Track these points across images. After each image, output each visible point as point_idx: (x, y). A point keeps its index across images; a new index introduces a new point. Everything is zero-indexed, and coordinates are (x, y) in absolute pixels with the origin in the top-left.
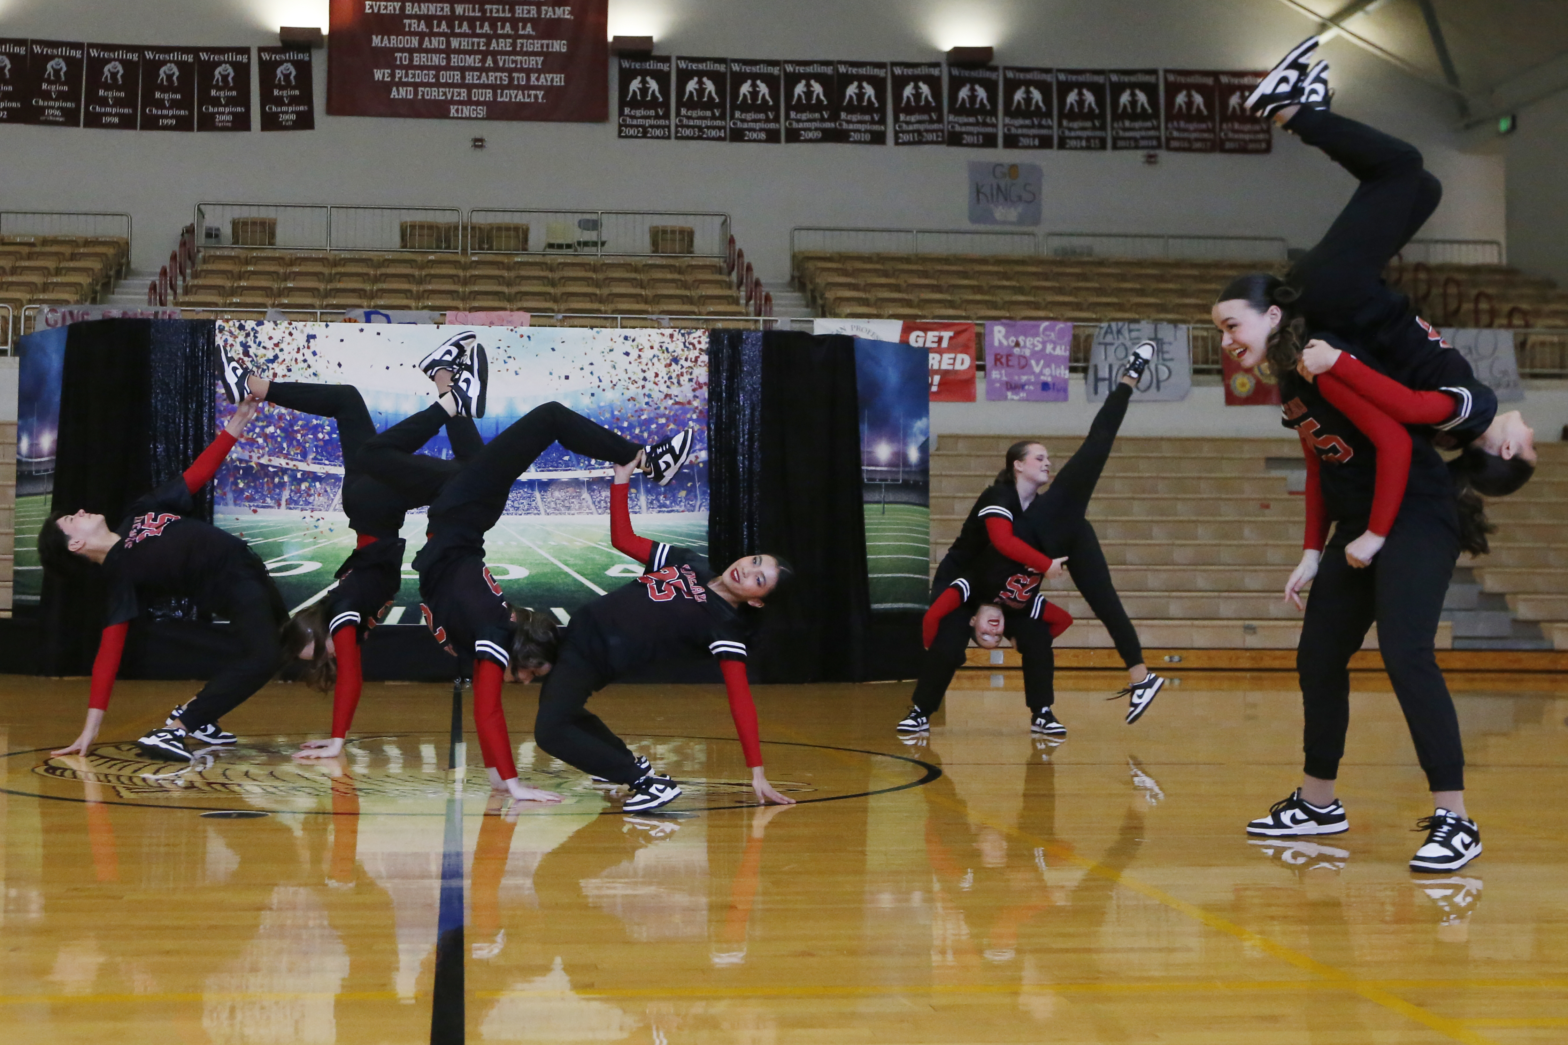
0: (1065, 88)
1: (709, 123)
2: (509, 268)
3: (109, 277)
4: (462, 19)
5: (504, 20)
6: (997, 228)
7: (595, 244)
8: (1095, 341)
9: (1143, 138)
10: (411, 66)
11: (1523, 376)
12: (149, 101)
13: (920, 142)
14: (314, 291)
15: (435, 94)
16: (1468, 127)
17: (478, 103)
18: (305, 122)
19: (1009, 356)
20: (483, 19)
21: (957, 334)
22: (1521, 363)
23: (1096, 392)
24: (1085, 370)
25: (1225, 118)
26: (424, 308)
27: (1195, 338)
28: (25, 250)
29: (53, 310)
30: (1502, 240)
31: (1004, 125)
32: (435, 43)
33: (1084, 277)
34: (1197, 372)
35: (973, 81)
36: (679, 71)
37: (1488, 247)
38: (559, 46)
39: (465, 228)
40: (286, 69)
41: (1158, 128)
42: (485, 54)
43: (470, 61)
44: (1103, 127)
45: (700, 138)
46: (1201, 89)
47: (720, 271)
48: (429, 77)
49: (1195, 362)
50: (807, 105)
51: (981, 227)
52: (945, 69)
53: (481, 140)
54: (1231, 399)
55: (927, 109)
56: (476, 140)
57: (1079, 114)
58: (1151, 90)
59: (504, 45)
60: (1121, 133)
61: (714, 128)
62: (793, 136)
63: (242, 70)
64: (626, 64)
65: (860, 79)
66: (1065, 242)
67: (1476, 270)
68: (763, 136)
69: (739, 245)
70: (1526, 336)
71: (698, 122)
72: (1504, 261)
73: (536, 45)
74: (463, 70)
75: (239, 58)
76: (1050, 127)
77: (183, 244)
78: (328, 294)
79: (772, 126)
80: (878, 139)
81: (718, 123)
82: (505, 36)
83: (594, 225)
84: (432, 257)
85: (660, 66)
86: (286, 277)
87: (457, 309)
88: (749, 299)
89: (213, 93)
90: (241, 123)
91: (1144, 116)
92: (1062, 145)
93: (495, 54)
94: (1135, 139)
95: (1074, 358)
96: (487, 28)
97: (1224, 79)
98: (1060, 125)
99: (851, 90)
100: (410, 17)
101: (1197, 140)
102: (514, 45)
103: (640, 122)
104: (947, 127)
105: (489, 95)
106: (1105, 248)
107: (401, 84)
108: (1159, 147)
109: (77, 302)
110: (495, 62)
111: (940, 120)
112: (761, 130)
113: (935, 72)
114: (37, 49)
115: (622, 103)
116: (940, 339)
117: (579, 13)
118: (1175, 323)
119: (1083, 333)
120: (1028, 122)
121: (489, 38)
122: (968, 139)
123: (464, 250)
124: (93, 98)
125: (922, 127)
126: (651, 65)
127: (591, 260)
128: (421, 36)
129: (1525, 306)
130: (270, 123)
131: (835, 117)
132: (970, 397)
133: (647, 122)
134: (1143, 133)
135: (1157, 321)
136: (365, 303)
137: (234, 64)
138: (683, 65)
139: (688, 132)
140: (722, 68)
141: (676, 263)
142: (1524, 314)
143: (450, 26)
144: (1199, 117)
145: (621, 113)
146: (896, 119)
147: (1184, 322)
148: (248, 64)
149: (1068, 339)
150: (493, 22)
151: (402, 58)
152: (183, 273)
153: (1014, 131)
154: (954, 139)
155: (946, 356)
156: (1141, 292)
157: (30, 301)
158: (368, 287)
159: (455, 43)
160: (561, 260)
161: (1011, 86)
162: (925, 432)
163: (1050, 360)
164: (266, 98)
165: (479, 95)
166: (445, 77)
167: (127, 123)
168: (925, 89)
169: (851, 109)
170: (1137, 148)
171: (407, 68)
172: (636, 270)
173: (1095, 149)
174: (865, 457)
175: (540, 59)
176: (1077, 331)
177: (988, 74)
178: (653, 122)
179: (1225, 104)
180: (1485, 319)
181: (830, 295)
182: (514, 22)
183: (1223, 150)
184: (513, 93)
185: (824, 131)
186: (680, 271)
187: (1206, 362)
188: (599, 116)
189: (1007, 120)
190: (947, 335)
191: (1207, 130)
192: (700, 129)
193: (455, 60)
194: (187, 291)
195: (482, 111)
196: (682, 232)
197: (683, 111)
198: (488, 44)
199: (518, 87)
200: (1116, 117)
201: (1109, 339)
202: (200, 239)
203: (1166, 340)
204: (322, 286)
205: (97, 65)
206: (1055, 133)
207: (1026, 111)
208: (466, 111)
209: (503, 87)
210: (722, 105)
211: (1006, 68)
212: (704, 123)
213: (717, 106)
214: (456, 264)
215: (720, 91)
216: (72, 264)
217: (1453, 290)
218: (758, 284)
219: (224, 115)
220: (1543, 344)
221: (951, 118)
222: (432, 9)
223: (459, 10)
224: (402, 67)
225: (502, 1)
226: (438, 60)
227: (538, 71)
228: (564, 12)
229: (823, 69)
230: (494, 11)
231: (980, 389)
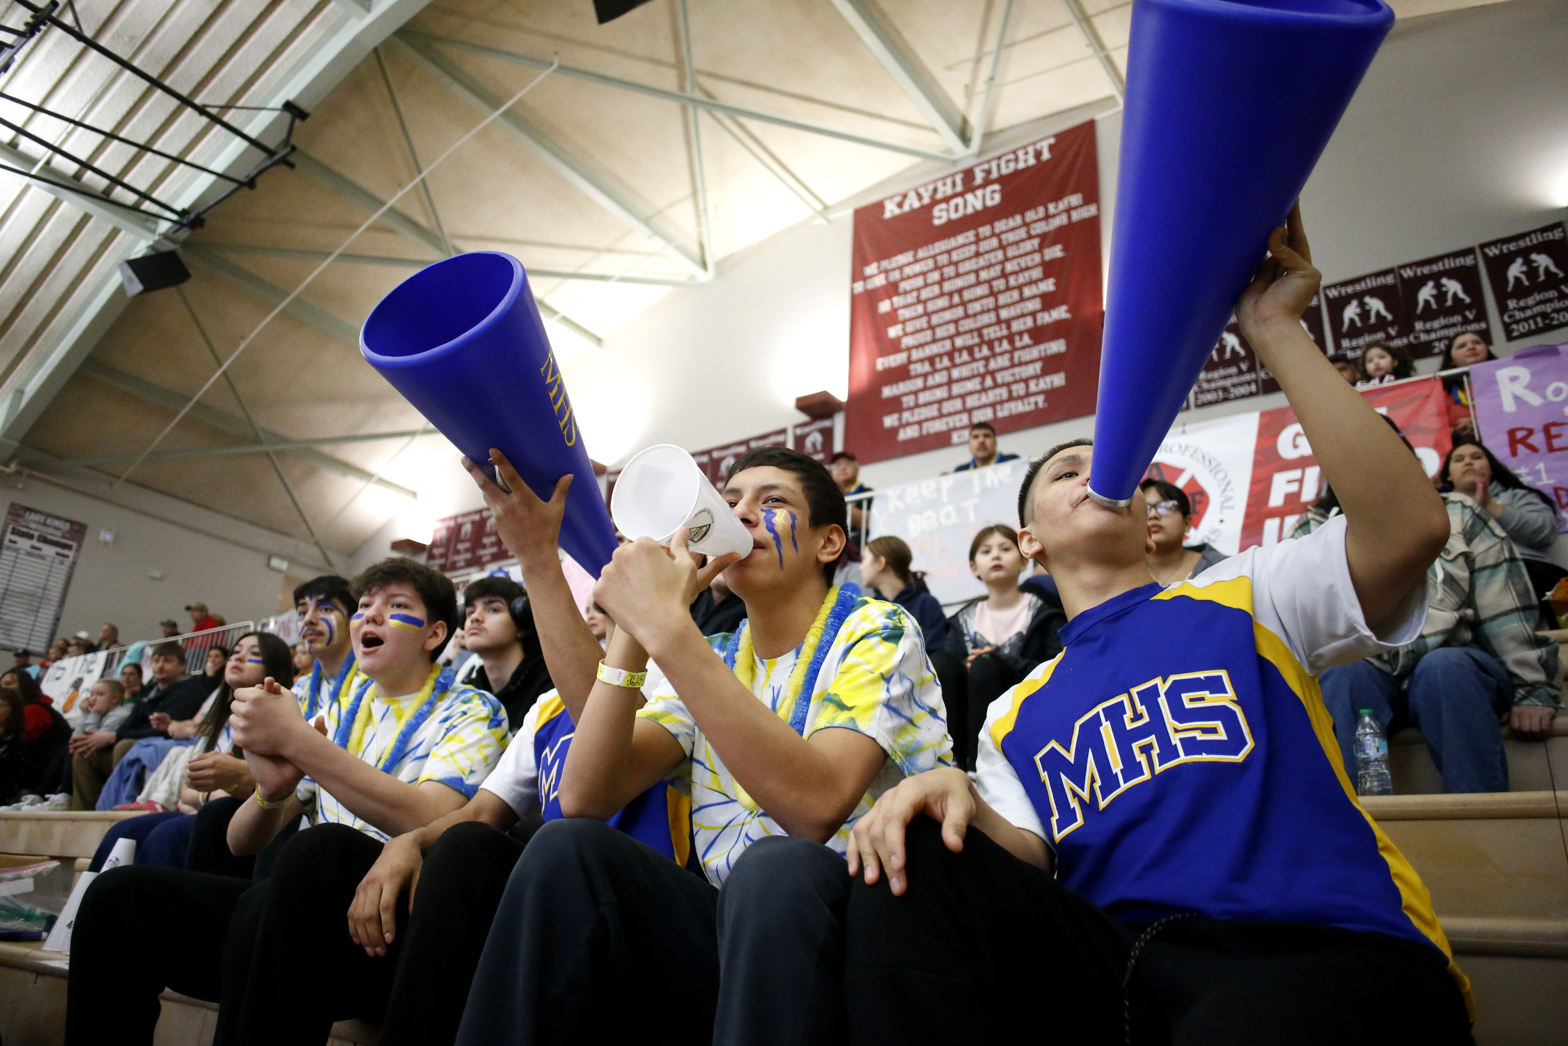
1: (1235, 380)
4: (962, 349)
5: (1000, 339)
10: (916, 407)
13: (1551, 329)
15: (939, 427)
20: (981, 344)
32: (938, 378)
38: (1057, 347)
40: (814, 438)
42: (983, 376)
43: (970, 386)
45: (1226, 399)
48: (933, 411)
50: (1365, 327)
55: (1551, 283)
61: (1241, 384)
65: (1436, 277)
71: (1221, 383)
73: (1033, 353)
74: (964, 396)
81: (1246, 377)
82: (1003, 354)
93: (992, 373)
96: (985, 351)
99: (1426, 293)
100: (917, 362)
102: (1012, 359)
107: (908, 425)
110: (994, 380)
117: (1075, 308)
121: (987, 360)
125: (1547, 308)
128: (925, 376)
131: (1407, 331)
139: (1210, 397)
143: (951, 359)
150: (990, 344)
151: (907, 401)
159: (956, 374)
166: (947, 407)
168: (1542, 260)
169: (1430, 314)
171: (913, 409)
175: (1038, 365)
182: (1011, 337)
184: (1014, 405)
192: (1225, 389)
193: (956, 390)
198: (987, 365)
199: (1020, 398)
209: (1003, 403)
210: (1249, 357)
212: (1229, 382)
213: (1242, 359)
222: (934, 349)
223: (959, 342)
224: (910, 409)
225: (999, 322)
226: (941, 393)
227: (1036, 377)
228: (1060, 313)
229: (1381, 281)
230: (991, 333)
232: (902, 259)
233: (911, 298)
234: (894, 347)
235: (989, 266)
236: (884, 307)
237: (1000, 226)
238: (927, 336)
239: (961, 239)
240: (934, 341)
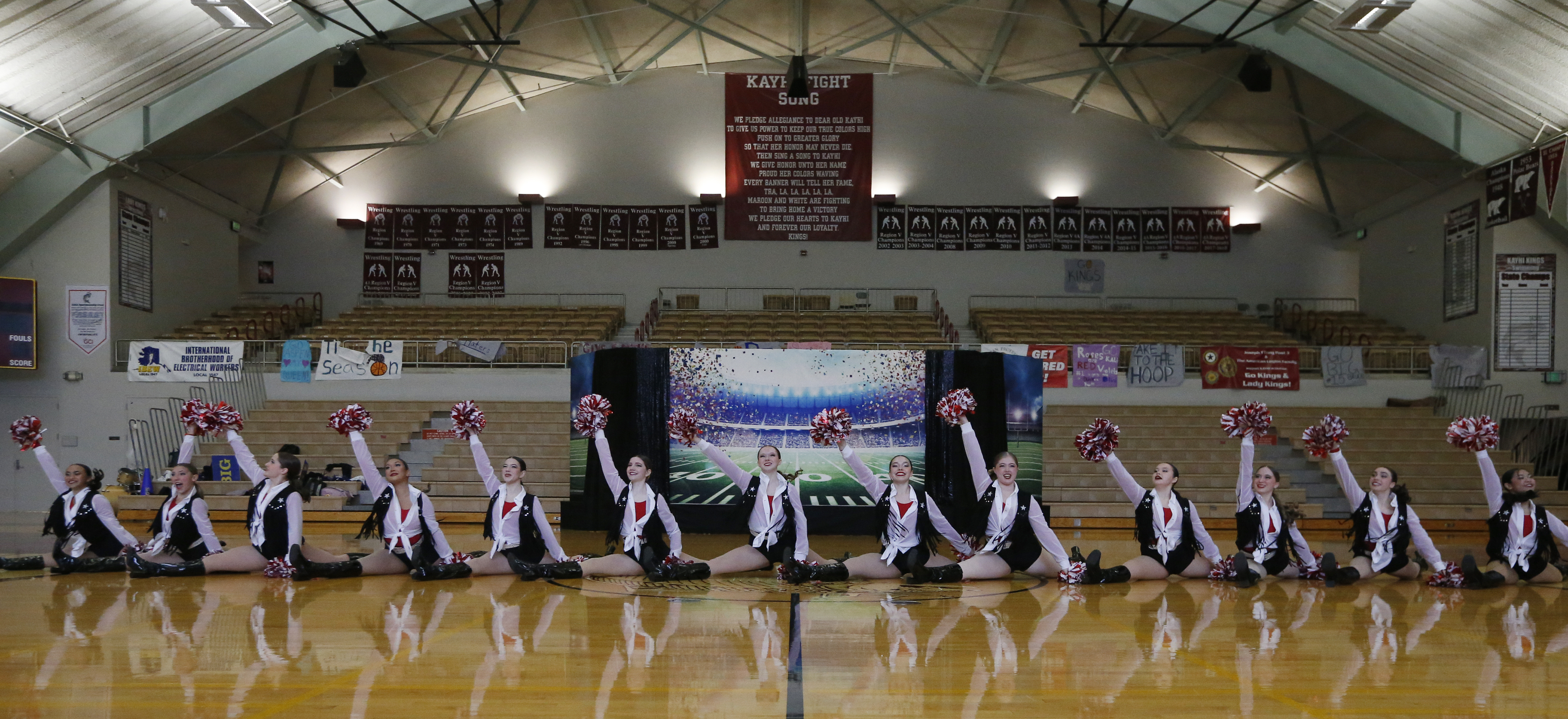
0: (1117, 218)
1: (926, 240)
2: (820, 319)
3: (615, 327)
4: (795, 187)
5: (816, 188)
6: (1080, 294)
7: (865, 306)
8: (1132, 355)
9: (1160, 245)
10: (768, 213)
11: (1366, 372)
12: (634, 234)
13: (1038, 249)
14: (718, 333)
15: (781, 228)
16: (1340, 236)
17: (803, 232)
18: (713, 244)
19: (1086, 362)
20: (805, 187)
21: (1057, 352)
22: (1365, 364)
23: (1132, 382)
24: (1126, 370)
25: (1205, 233)
26: (776, 340)
27: (1186, 353)
28: (572, 313)
29: (587, 344)
30: (1357, 298)
31: (1085, 239)
32: (781, 200)
33: (1126, 320)
34: (1187, 371)
35: (1067, 216)
36: (910, 213)
37: (1349, 302)
38: (846, 201)
39: (797, 298)
40: (703, 216)
41: (1168, 239)
42: (806, 206)
43: (799, 209)
44: (1138, 239)
45: (920, 248)
46: (1192, 217)
47: (931, 319)
48: (778, 218)
49: (1186, 366)
50: (977, 230)
51: (1072, 294)
52: (1052, 209)
53: (805, 252)
54: (1206, 385)
55: (1042, 231)
56: (802, 252)
57: (1125, 232)
58: (1164, 218)
59: (817, 201)
60: (1148, 243)
61: (927, 243)
62: (970, 247)
63: (681, 217)
64: (881, 210)
65: (1006, 215)
66: (1116, 302)
67: (1342, 314)
68: (954, 247)
69: (941, 305)
70: (1369, 349)
71: (919, 240)
72: (1358, 309)
73: (834, 201)
74: (795, 215)
75: (679, 211)
76: (1109, 240)
77: (652, 309)
78: (726, 334)
79: (959, 241)
80: (1016, 247)
81: (931, 240)
82: (817, 196)
83: (864, 296)
84: (780, 314)
85: (899, 210)
86: (705, 326)
87: (793, 341)
88: (946, 334)
89: (666, 230)
90: (681, 245)
91: (1160, 232)
92: (1116, 249)
93: (812, 206)
94: (1156, 245)
95: (1120, 364)
96: (808, 192)
97: (1205, 212)
98: (1114, 238)
99: (1002, 221)
100: (768, 187)
101: (1189, 245)
102: (822, 201)
103: (890, 240)
104: (1052, 240)
105: (809, 227)
106: (1138, 305)
107: (763, 223)
108: (1168, 249)
109: (599, 340)
110: (812, 210)
111: (1049, 237)
112: (953, 244)
113: (1047, 211)
114: (577, 209)
115: (880, 230)
116: (1049, 354)
117: (856, 183)
118: (1176, 344)
119: (1125, 351)
120: (1097, 237)
121: (809, 197)
122: (1064, 247)
123: (797, 309)
124: (605, 234)
125: (1039, 241)
126: (894, 210)
127: (863, 314)
128: (773, 197)
129: (1368, 334)
130: (696, 245)
131: (993, 236)
132: (1065, 385)
133: (893, 240)
134: (1160, 242)
135: (1165, 344)
136: (745, 338)
137: (677, 214)
138: (911, 209)
139: (914, 245)
140: (932, 211)
141: (908, 315)
142: (1368, 338)
143: (789, 191)
144: (1191, 233)
145: (879, 236)
146: (1026, 237)
147: (1181, 344)
148: (684, 215)
149: (1117, 354)
150: (811, 188)
151: (764, 209)
152: (652, 324)
153: (1089, 242)
154: (1057, 247)
155: (1051, 363)
156: (1158, 328)
157: (576, 340)
158: (747, 330)
159: (791, 200)
160: (847, 314)
161: (1088, 218)
162: (1041, 404)
163: (1108, 365)
164: (693, 232)
165: (803, 227)
166: (786, 218)
167: (622, 246)
168: (1041, 220)
169: (1001, 231)
170: (1156, 250)
171: (766, 214)
172: (886, 318)
173: (1134, 251)
174: (1008, 417)
175: (836, 208)
176: (1124, 350)
177: (1075, 212)
178: (896, 240)
179: (1205, 225)
180: (1346, 341)
181: (990, 331)
182: (822, 188)
183: (1204, 251)
184: (822, 226)
185: (987, 243)
186: (909, 319)
187: (1192, 365)
188: (867, 238)
189: (1086, 236)
190: (1052, 352)
191: (1195, 240)
192: (921, 243)
193: (791, 209)
194: (654, 333)
195: (805, 236)
196: (911, 299)
197: (912, 234)
198: (808, 200)
199: (824, 223)
200: (1145, 234)
201: (1140, 353)
202: (661, 306)
203: (1171, 353)
204: (723, 330)
205: (607, 216)
206: (1112, 243)
207: (1096, 231)
208: (797, 236)
209: (816, 223)
210: (932, 231)
211: (1085, 208)
212: (922, 240)
213: (929, 231)
214: (792, 317)
215: (931, 223)
216: (596, 320)
217: (1329, 325)
218: (951, 325)
219: (672, 242)
220: (1377, 354)
221: (1056, 235)
222: (779, 182)
223: (793, 183)
224: (763, 214)
225: (816, 178)
226: (782, 209)
227: (835, 214)
228: (849, 183)
229: (987, 210)
230: (812, 183)
231: (1070, 380)
232: (759, 119)
233: (764, 147)
234: (754, 174)
235: (812, 143)
236: (748, 147)
237: (818, 120)
238: (774, 173)
239: (795, 120)
240: (778, 178)
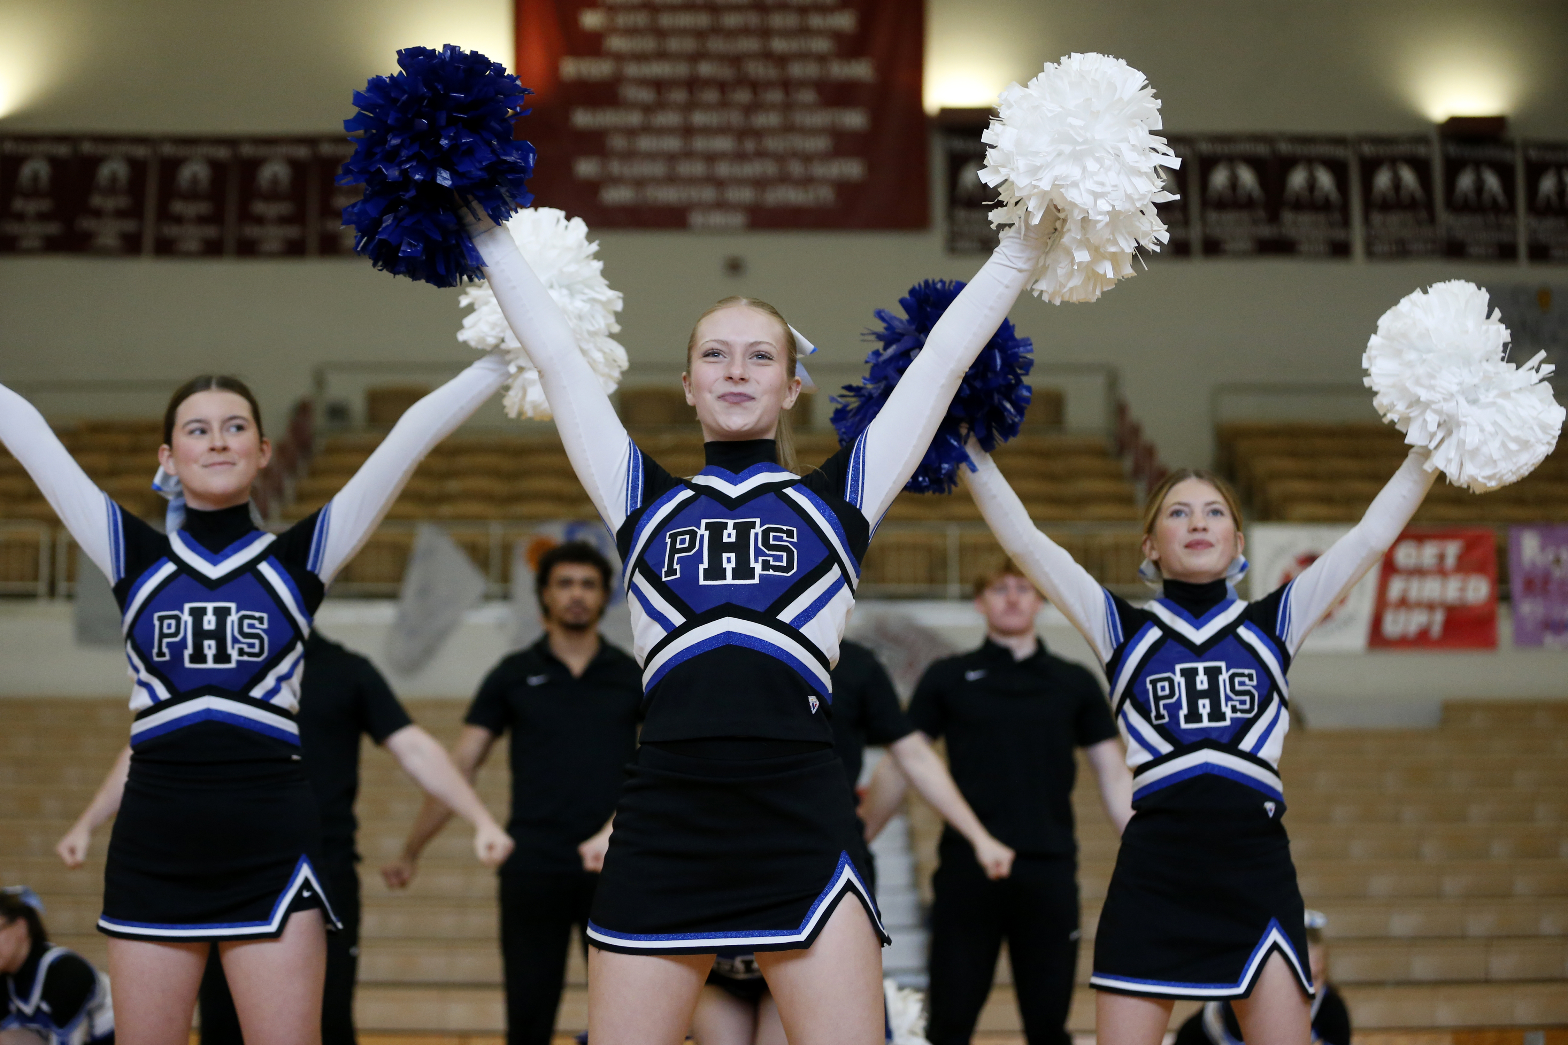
4: (708, 83)
5: (770, 83)
10: (632, 155)
12: (246, 216)
14: (488, 498)
15: (668, 195)
17: (733, 207)
19: (1546, 579)
20: (738, 83)
21: (1468, 547)
31: (1528, 229)
32: (669, 118)
35: (1477, 165)
38: (853, 120)
42: (740, 134)
43: (721, 144)
47: (1104, 455)
48: (657, 169)
50: (1232, 201)
52: (1437, 148)
53: (738, 262)
55: (1411, 205)
56: (731, 262)
59: (771, 119)
64: (954, 143)
65: (1310, 161)
69: (1132, 417)
73: (819, 119)
74: (711, 158)
77: (294, 428)
78: (509, 499)
79: (1180, 233)
80: (1341, 251)
82: (772, 107)
89: (338, 201)
93: (756, 134)
96: (745, 96)
99: (1298, 178)
100: (632, 82)
102: (786, 119)
104: (1441, 230)
105: (749, 194)
107: (616, 181)
110: (758, 144)
111: (1434, 222)
113: (1421, 150)
114: (86, 147)
115: (952, 203)
116: (1444, 554)
117: (885, 70)
120: (1562, 224)
122: (1474, 250)
124: (165, 215)
125: (1406, 231)
128: (647, 108)
131: (1274, 217)
132: (1489, 643)
136: (565, 511)
143: (690, 92)
145: (947, 217)
146: (1367, 220)
150: (755, 86)
151: (618, 143)
152: (294, 471)
153: (1542, 236)
154: (1454, 251)
155: (1453, 579)
159: (697, 119)
161: (1536, 171)
165: (733, 194)
166: (686, 168)
167: (213, 251)
168: (1407, 175)
169: (1298, 205)
171: (625, 157)
175: (826, 140)
177: (1499, 154)
181: (1276, 489)
182: (787, 85)
184: (786, 190)
185: (1257, 240)
188: (916, 221)
189: (1532, 222)
190: (1457, 548)
193: (697, 144)
195: (739, 219)
196: (1047, 395)
198: (747, 119)
199: (793, 182)
202: (319, 420)
204: (499, 488)
205: (171, 166)
207: (1558, 208)
208: (717, 219)
209: (770, 183)
211: (1526, 145)
221: (1451, 219)
222: (662, 69)
223: (706, 69)
224: (623, 155)
225: (767, 56)
226: (672, 144)
227: (824, 158)
228: (862, 70)
229: (1256, 147)
230: (757, 70)
231: (1505, 628)
234: (592, 46)
238: (648, 44)
240: (662, 55)
